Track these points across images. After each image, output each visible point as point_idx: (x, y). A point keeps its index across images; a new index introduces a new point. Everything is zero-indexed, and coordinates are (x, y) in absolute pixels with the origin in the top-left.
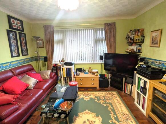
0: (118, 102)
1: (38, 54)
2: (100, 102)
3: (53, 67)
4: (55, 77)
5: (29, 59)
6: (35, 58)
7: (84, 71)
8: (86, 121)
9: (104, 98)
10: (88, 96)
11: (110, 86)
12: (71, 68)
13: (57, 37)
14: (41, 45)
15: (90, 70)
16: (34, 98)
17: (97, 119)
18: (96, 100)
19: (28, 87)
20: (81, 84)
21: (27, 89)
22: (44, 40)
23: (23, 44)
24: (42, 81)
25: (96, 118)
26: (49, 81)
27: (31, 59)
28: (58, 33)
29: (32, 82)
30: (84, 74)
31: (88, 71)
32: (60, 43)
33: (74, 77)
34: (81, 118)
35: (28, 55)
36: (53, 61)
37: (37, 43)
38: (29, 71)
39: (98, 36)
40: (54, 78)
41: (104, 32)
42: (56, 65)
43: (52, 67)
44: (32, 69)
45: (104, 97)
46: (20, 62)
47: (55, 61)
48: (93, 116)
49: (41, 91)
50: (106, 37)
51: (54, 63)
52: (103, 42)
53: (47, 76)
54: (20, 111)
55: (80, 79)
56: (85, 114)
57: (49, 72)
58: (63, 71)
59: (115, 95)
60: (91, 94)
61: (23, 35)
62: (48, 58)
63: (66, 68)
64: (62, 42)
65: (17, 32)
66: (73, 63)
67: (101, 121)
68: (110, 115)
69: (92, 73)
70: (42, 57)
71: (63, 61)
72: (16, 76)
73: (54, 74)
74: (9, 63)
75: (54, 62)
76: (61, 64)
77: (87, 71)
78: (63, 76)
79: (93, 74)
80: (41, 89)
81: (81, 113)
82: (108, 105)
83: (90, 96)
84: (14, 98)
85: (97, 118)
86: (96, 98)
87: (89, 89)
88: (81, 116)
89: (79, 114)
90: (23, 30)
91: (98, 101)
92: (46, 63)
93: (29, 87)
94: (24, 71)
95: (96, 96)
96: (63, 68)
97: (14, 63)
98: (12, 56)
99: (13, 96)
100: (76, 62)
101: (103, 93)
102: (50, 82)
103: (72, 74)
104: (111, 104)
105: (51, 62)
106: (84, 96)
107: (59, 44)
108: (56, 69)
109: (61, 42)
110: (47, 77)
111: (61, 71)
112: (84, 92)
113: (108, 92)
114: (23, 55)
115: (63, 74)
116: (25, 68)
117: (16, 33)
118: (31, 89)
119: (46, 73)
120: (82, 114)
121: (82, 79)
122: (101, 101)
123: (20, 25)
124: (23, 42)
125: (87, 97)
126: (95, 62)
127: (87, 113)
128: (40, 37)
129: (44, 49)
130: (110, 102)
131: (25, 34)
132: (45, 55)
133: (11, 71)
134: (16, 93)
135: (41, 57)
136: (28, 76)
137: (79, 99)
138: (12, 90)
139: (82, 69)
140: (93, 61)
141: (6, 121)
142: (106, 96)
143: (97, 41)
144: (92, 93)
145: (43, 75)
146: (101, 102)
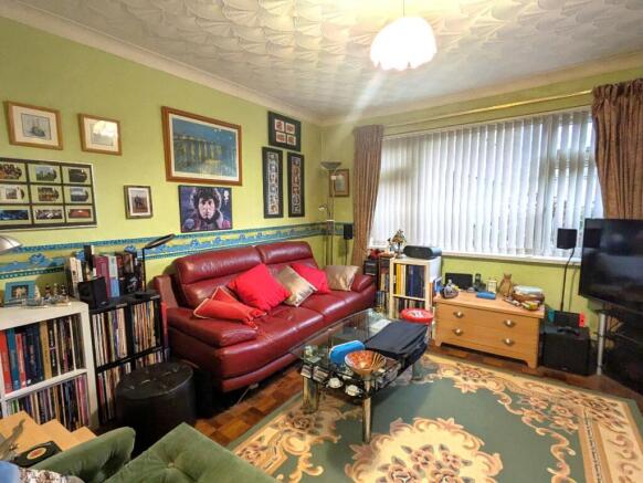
0: (622, 443)
1: (330, 215)
2: (519, 413)
3: (369, 257)
4: (368, 290)
5: (303, 229)
6: (321, 227)
7: (481, 287)
8: (436, 448)
9: (549, 408)
10: (475, 381)
11: (604, 372)
12: (423, 267)
13: (390, 161)
14: (343, 187)
15: (506, 285)
16: (294, 329)
17: (482, 459)
18: (505, 401)
19: (287, 298)
20: (458, 331)
21: (285, 303)
22: (351, 173)
23: (294, 185)
24: (327, 293)
25: (477, 455)
26: (347, 297)
27: (310, 228)
28: (397, 147)
29: (300, 288)
30: (478, 296)
31: (498, 290)
32: (399, 181)
33: (434, 304)
34: (418, 432)
35: (302, 215)
36: (372, 240)
37: (330, 180)
38: (300, 260)
39: (558, 147)
40: (365, 293)
41: (590, 126)
42: (377, 251)
43: (364, 258)
44: (308, 256)
45: (551, 404)
46: (282, 231)
47: (377, 239)
48: (471, 444)
49: (316, 318)
50: (601, 146)
51: (371, 245)
52: (586, 170)
53: (345, 280)
54: (256, 346)
55: (455, 314)
56: (439, 427)
57: (352, 272)
58: (395, 273)
59: (619, 413)
60: (491, 376)
61: (298, 160)
62: (356, 229)
63: (407, 266)
64: (403, 176)
65: (285, 152)
66: (434, 250)
67: (495, 472)
68: (550, 470)
69: (514, 297)
70: (339, 224)
71: (398, 238)
72: (267, 264)
73: (365, 280)
74: (257, 230)
75: (374, 242)
76: (393, 252)
77: (492, 288)
78: (395, 292)
79: (515, 302)
80: (319, 312)
81: (427, 421)
82: (555, 435)
83: (485, 381)
84: (251, 314)
85: (479, 457)
86: (506, 396)
87: (486, 359)
88: (421, 426)
89: (417, 420)
90: (298, 147)
91: (511, 406)
92: (351, 242)
93: (291, 298)
94: (285, 255)
95: (513, 390)
96: (395, 265)
97: (268, 233)
98: (267, 216)
99: (251, 309)
100: (446, 250)
101: (548, 389)
102: (349, 300)
103: (427, 289)
104: (574, 439)
105: (363, 243)
106: (458, 374)
107: (396, 185)
108: (376, 265)
109: (402, 179)
110: (343, 286)
111: (388, 273)
112: (465, 365)
113: (576, 393)
114: (291, 215)
115: (395, 285)
116: (291, 251)
117: (280, 153)
118: (294, 306)
119: (342, 273)
120: (429, 423)
121: (462, 316)
122: (528, 411)
123: (293, 133)
124: (296, 178)
125: (470, 382)
126: (537, 257)
127: (448, 428)
128: (339, 164)
129: (349, 201)
130: (570, 430)
131: (302, 157)
132: (349, 220)
133: (258, 250)
134: (258, 305)
135: (337, 224)
136: (293, 271)
137: (436, 379)
138: (251, 296)
139: (470, 276)
140: (527, 251)
141: (227, 352)
142: (562, 402)
143: (550, 168)
144: (497, 374)
145: (334, 277)
146: (527, 416)
